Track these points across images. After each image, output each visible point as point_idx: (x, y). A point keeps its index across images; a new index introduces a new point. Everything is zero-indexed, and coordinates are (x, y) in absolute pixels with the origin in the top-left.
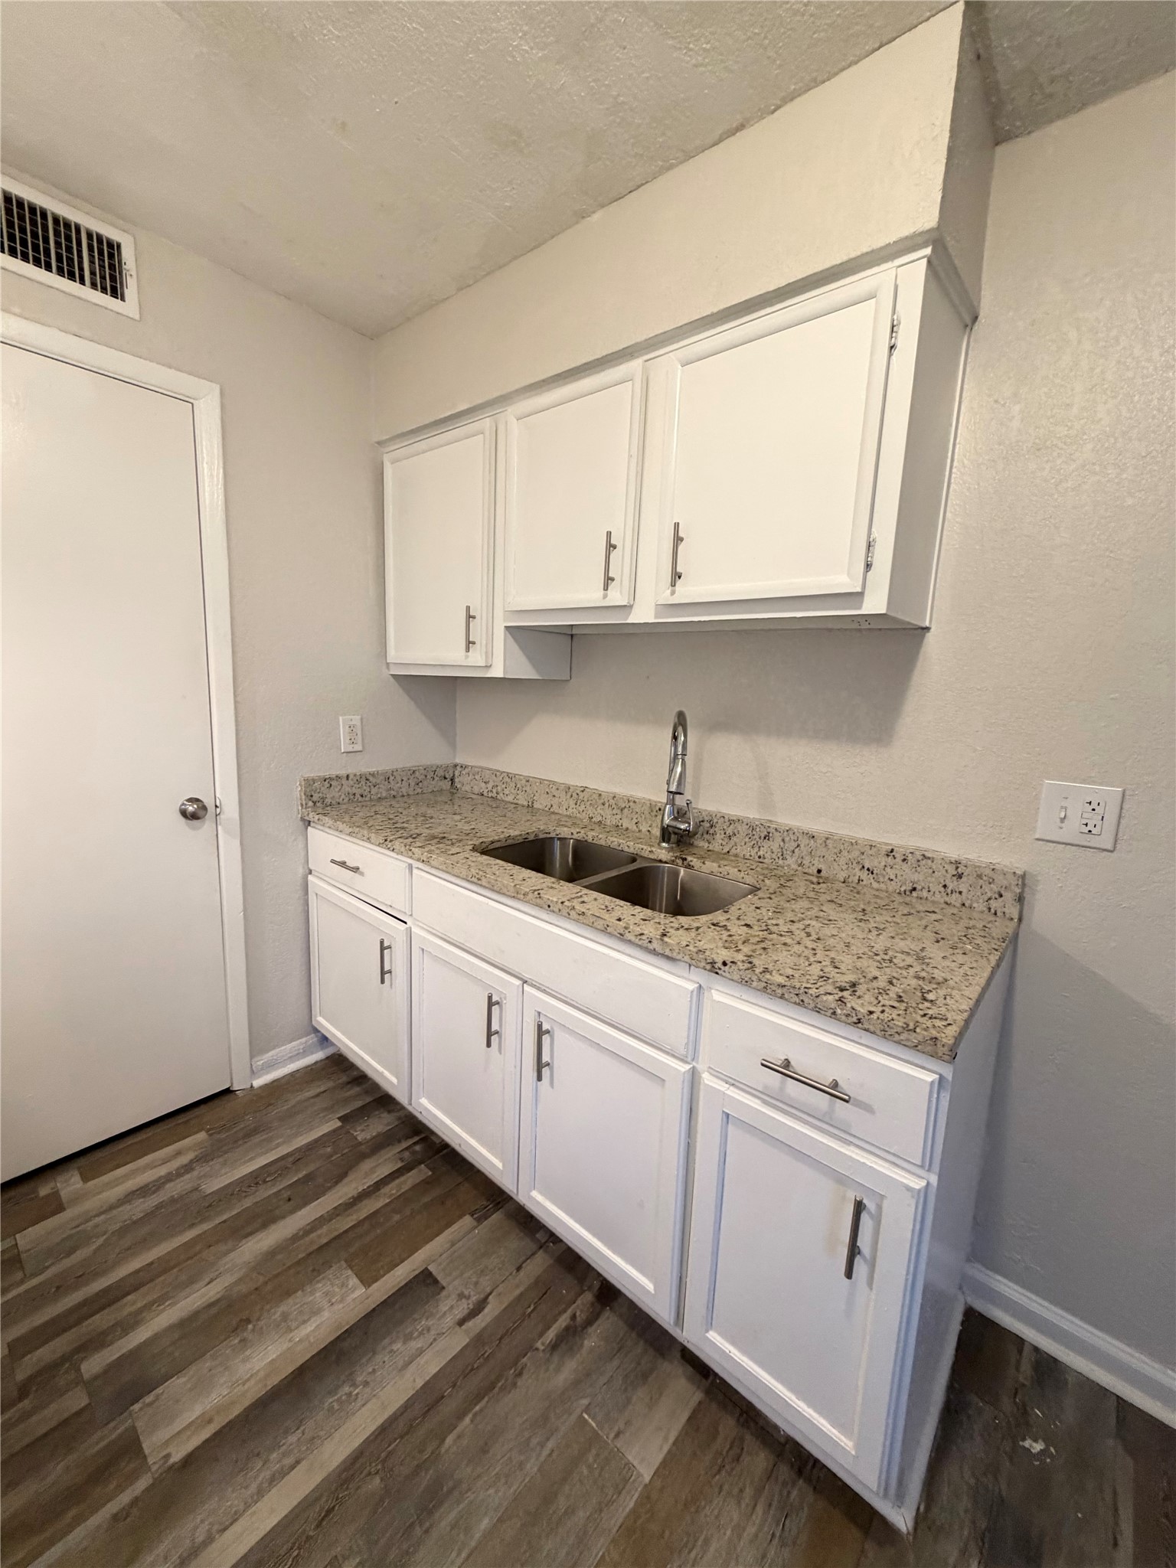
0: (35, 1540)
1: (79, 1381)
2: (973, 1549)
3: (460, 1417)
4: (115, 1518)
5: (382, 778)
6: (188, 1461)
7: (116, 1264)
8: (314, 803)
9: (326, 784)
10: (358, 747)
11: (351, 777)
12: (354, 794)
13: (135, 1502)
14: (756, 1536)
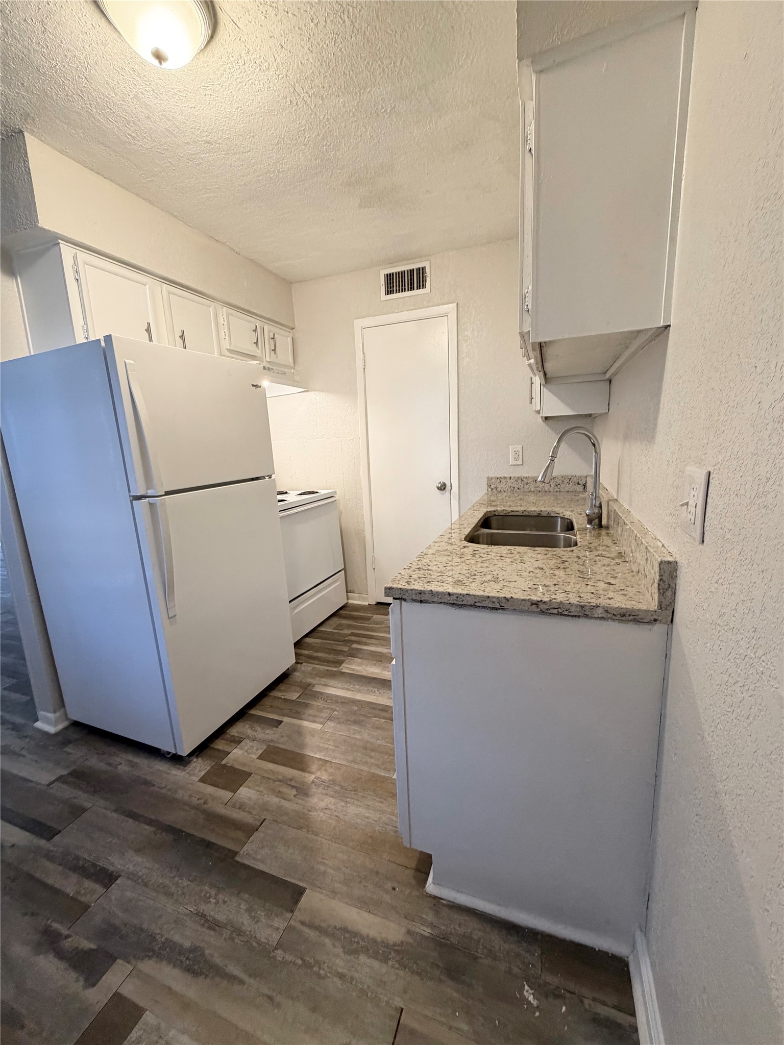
0: (319, 663)
1: (350, 646)
2: (436, 932)
3: (384, 718)
4: (327, 670)
5: (532, 480)
6: (344, 673)
7: (380, 632)
8: (492, 489)
9: (498, 481)
10: (520, 462)
11: (512, 478)
12: (514, 487)
13: (332, 670)
14: (392, 820)
